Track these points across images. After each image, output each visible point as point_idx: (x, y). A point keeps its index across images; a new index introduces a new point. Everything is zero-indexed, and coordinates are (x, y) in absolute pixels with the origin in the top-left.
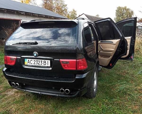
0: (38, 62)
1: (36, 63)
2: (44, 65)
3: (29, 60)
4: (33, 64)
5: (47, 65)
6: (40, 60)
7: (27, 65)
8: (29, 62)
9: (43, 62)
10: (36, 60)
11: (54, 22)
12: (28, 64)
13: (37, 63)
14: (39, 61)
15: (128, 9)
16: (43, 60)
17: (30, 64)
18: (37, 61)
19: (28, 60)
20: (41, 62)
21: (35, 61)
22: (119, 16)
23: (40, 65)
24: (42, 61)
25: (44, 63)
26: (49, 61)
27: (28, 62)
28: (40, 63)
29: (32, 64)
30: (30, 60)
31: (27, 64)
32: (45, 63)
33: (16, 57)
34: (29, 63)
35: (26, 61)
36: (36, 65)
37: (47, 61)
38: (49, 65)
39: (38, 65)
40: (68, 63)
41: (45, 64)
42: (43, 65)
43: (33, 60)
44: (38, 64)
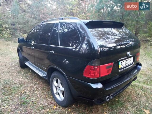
0: (127, 61)
1: (126, 63)
4: (125, 65)
6: (128, 59)
7: (121, 69)
9: (130, 60)
23: (129, 64)
27: (121, 65)
28: (129, 62)
29: (124, 65)
30: (122, 61)
31: (121, 67)
33: (112, 63)
37: (131, 58)
39: (128, 64)
43: (124, 61)
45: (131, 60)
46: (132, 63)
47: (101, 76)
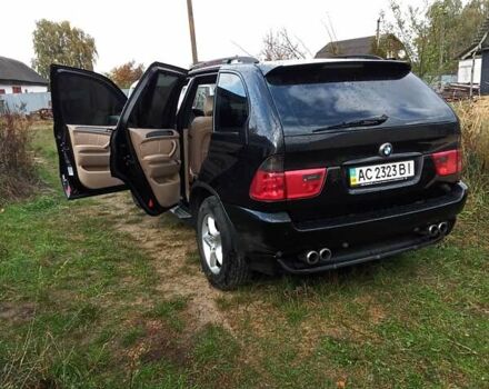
0: (387, 171)
1: (381, 174)
2: (400, 174)
3: (361, 171)
4: (374, 179)
5: (407, 175)
6: (391, 165)
7: (359, 186)
8: (363, 177)
9: (397, 169)
10: (379, 166)
12: (362, 181)
13: (384, 174)
14: (389, 169)
15: (76, 33)
16: (397, 164)
17: (367, 181)
18: (384, 168)
19: (358, 170)
20: (394, 170)
21: (378, 170)
23: (392, 177)
24: (395, 166)
25: (400, 169)
26: (412, 163)
27: (360, 177)
28: (392, 172)
29: (372, 180)
30: (364, 169)
31: (358, 182)
32: (404, 169)
33: (324, 169)
35: (355, 175)
36: (382, 179)
37: (406, 163)
38: (412, 174)
39: (386, 178)
41: (402, 171)
42: (398, 176)
43: (373, 168)
44: (388, 176)
45: (407, 168)
46: (410, 179)
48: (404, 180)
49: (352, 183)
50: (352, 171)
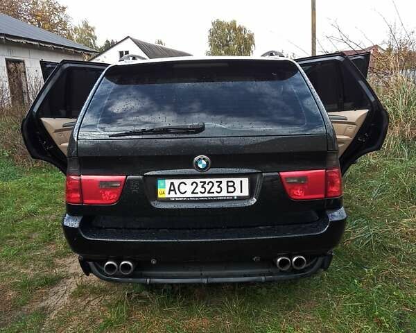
0: (208, 188)
1: (199, 189)
2: (228, 192)
3: (172, 184)
4: (189, 195)
5: (237, 193)
6: (214, 180)
7: (168, 200)
8: (174, 190)
9: (224, 186)
10: (198, 181)
11: (226, 64)
12: (172, 195)
13: (203, 190)
14: (211, 184)
15: (240, 29)
16: (224, 180)
17: (179, 195)
18: (205, 183)
19: (168, 182)
20: (219, 186)
21: (195, 185)
22: (217, 46)
23: (216, 195)
24: (221, 182)
25: (228, 186)
26: (246, 181)
27: (170, 190)
28: (215, 189)
29: (186, 195)
30: (177, 182)
31: (167, 196)
32: (233, 186)
33: (124, 177)
34: (172, 193)
35: (164, 187)
36: (200, 195)
37: (237, 181)
38: (246, 193)
39: (206, 195)
40: (302, 182)
41: (231, 189)
42: (224, 193)
43: (189, 181)
44: (209, 192)
45: (237, 186)
46: (240, 198)
47: (87, 201)
48: (233, 199)
49: (160, 196)
50: (160, 182)
